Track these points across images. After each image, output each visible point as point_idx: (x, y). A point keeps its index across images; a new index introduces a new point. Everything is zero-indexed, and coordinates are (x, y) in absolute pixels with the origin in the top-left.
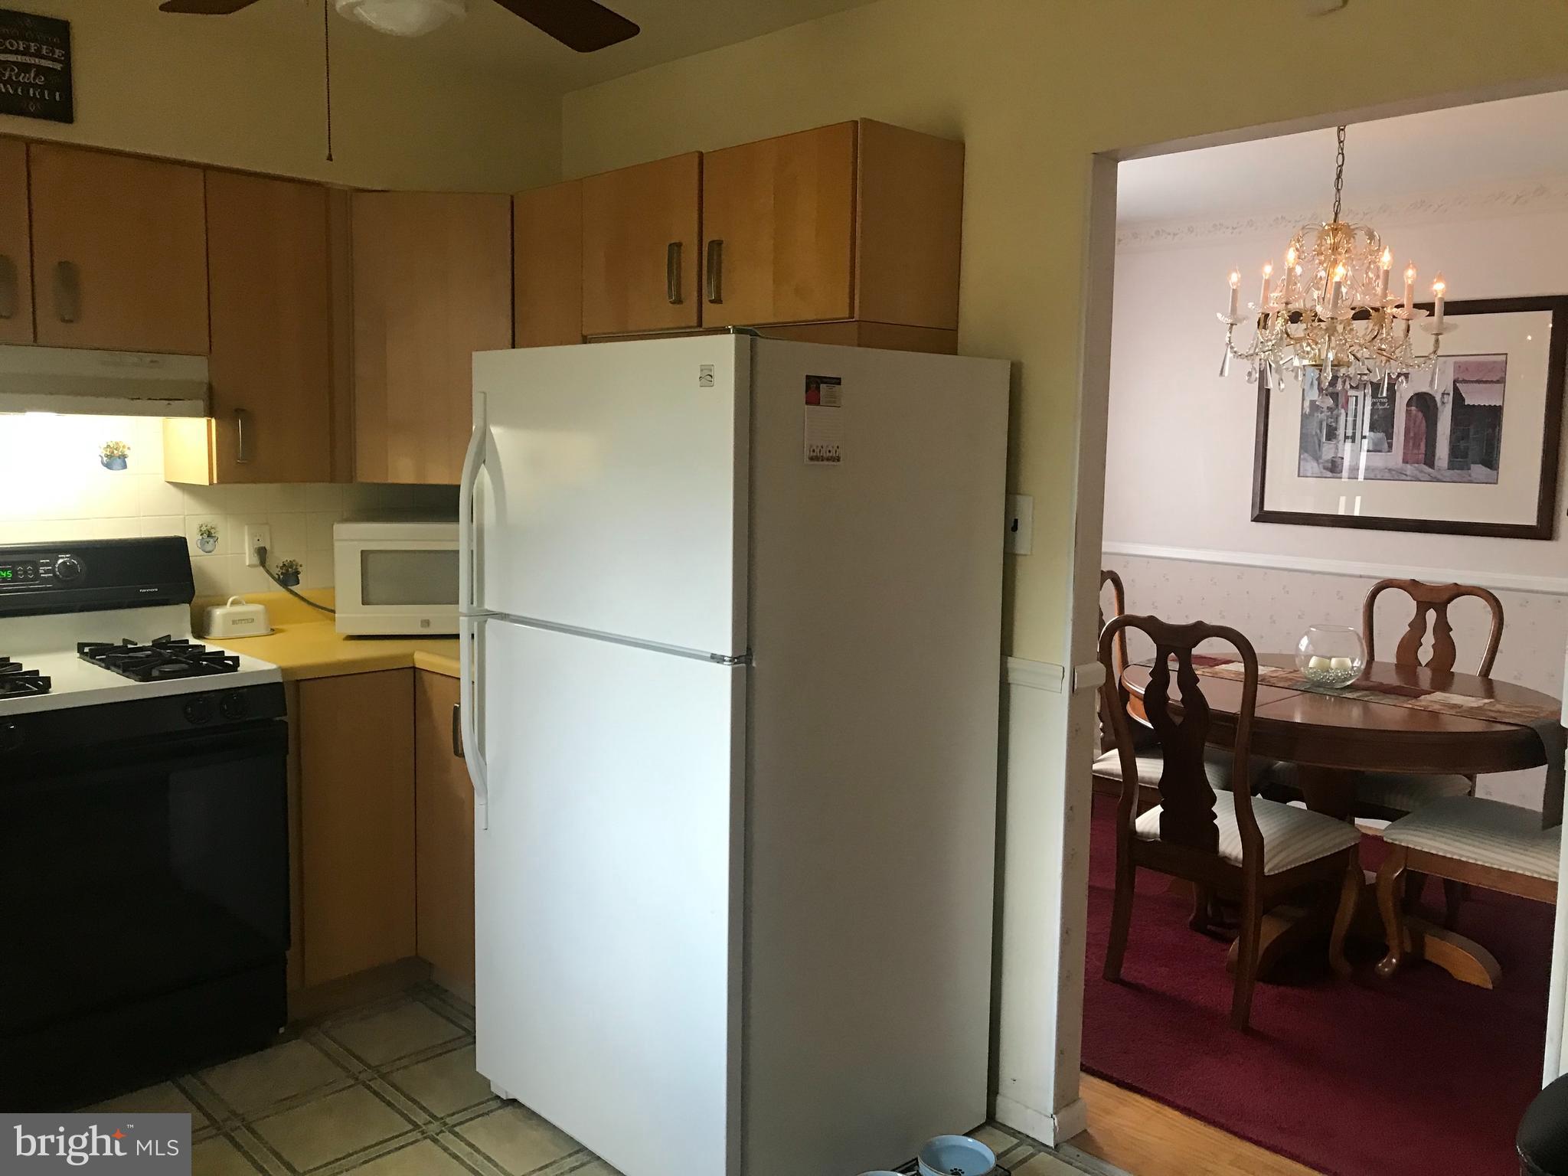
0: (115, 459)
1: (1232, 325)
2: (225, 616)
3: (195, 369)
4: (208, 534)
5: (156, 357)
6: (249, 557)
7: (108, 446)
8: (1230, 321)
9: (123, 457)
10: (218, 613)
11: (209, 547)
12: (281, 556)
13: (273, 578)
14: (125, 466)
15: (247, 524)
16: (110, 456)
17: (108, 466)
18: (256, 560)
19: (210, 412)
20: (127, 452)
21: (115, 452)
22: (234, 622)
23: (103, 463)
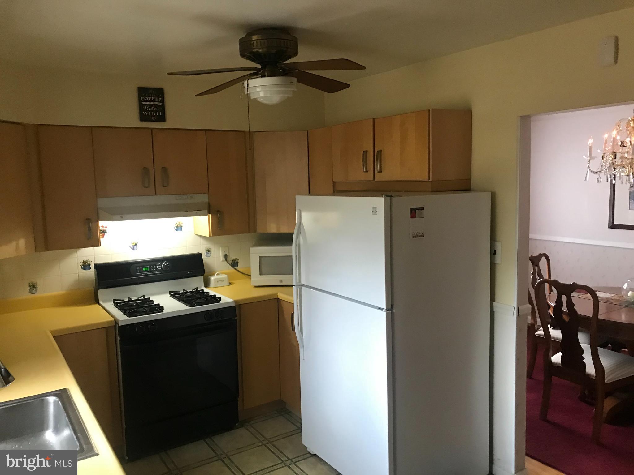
0: (179, 228)
1: (590, 160)
2: (215, 279)
3: (203, 198)
4: (208, 251)
5: (191, 195)
6: (222, 258)
7: (177, 223)
8: (589, 159)
9: (181, 227)
10: (212, 278)
11: (209, 255)
12: (232, 257)
13: (230, 265)
14: (182, 230)
15: (221, 247)
16: (177, 227)
17: (177, 230)
18: (224, 259)
19: (209, 212)
20: (182, 225)
21: (179, 225)
22: (217, 282)
23: (175, 229)
